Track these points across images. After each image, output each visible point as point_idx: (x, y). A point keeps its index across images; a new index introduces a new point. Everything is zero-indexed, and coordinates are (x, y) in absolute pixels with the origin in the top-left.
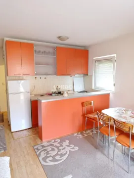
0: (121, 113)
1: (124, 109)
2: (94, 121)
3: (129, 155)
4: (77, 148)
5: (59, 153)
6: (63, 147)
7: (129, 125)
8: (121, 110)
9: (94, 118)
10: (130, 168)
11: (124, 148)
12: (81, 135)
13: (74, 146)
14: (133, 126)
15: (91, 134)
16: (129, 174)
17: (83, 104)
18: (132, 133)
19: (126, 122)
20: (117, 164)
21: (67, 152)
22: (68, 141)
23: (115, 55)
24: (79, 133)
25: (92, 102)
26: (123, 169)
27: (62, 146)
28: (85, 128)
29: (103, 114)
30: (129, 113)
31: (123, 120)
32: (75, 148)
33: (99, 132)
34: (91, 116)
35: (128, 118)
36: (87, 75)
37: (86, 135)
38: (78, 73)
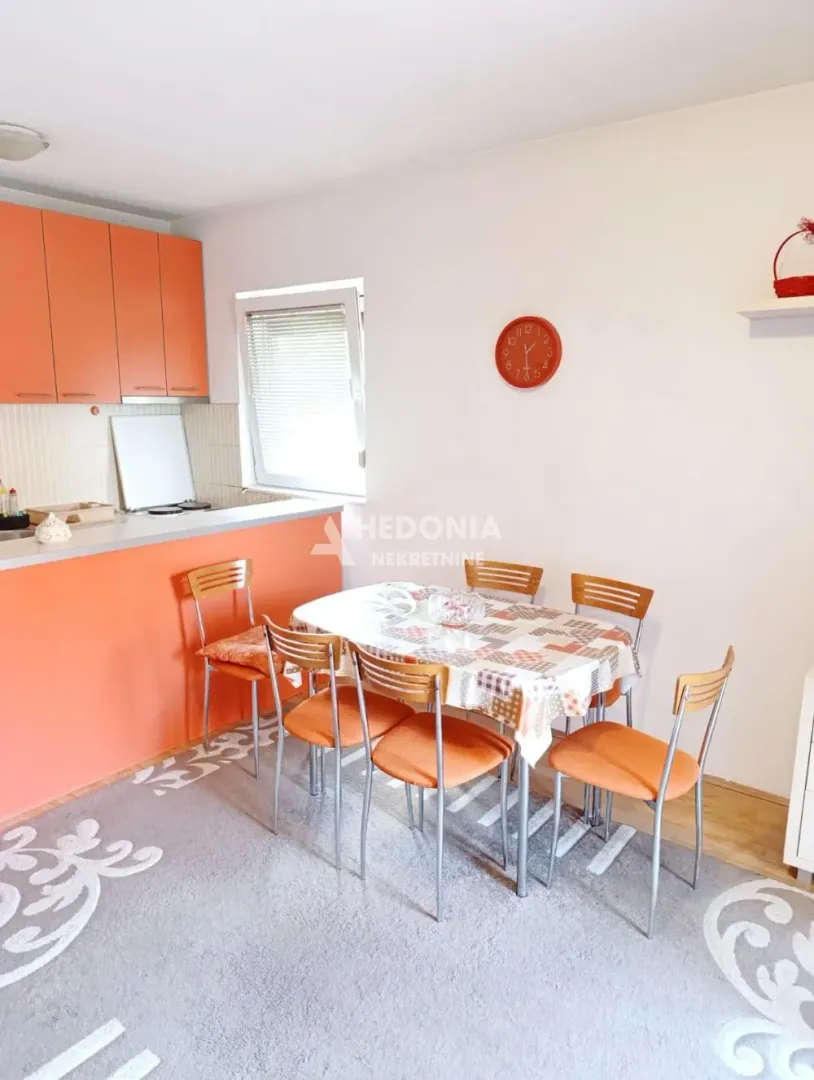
0: (396, 611)
1: (416, 588)
2: (254, 679)
3: (435, 826)
4: (152, 855)
5: (31, 910)
6: (62, 869)
7: (431, 670)
8: (399, 595)
9: (256, 656)
10: (449, 893)
11: (415, 796)
12: (176, 775)
13: (136, 848)
14: (446, 672)
15: (242, 755)
16: (442, 924)
17: (180, 586)
18: (445, 707)
19: (422, 656)
20: (385, 888)
21: (85, 891)
22: (90, 827)
23: (358, 283)
24: (170, 762)
25: (241, 564)
26: (413, 906)
27: (52, 862)
28: (205, 730)
29: (303, 627)
30: (436, 607)
31: (405, 649)
32: (139, 856)
33: (283, 733)
34: (234, 648)
35: (429, 635)
36: (206, 400)
37: (209, 769)
38: (140, 389)
